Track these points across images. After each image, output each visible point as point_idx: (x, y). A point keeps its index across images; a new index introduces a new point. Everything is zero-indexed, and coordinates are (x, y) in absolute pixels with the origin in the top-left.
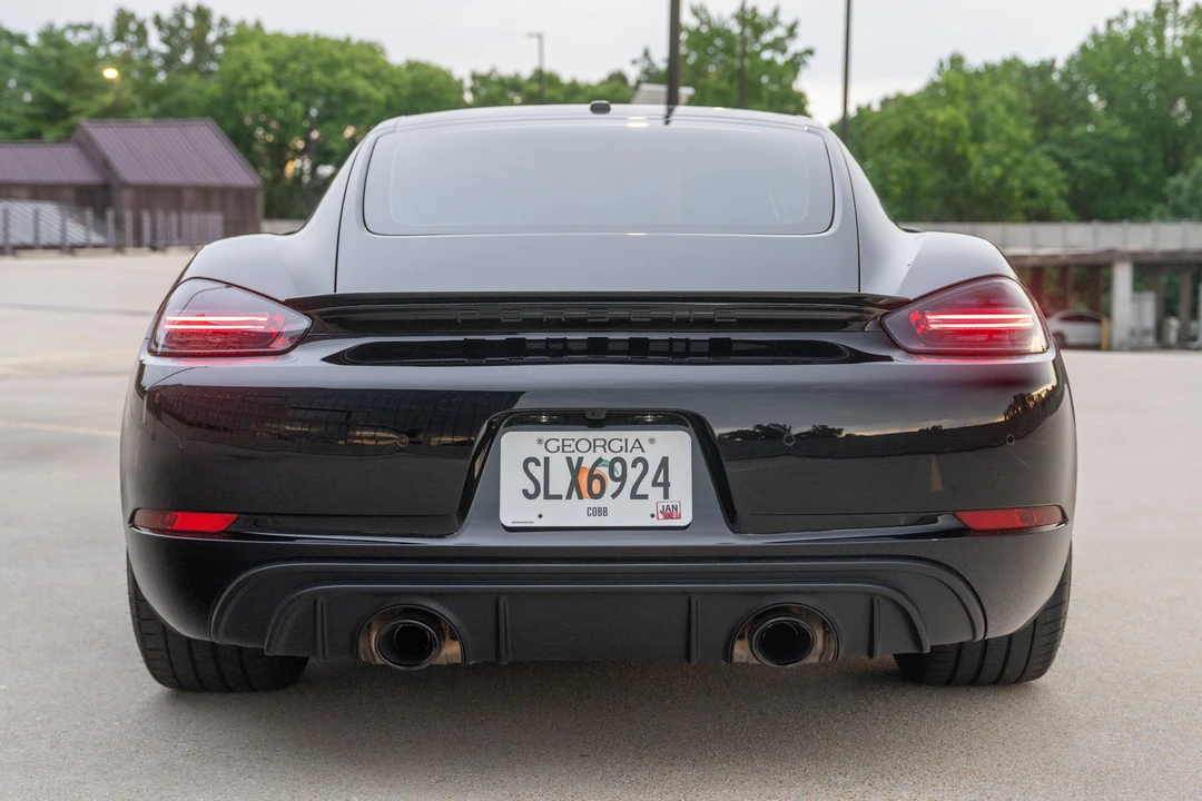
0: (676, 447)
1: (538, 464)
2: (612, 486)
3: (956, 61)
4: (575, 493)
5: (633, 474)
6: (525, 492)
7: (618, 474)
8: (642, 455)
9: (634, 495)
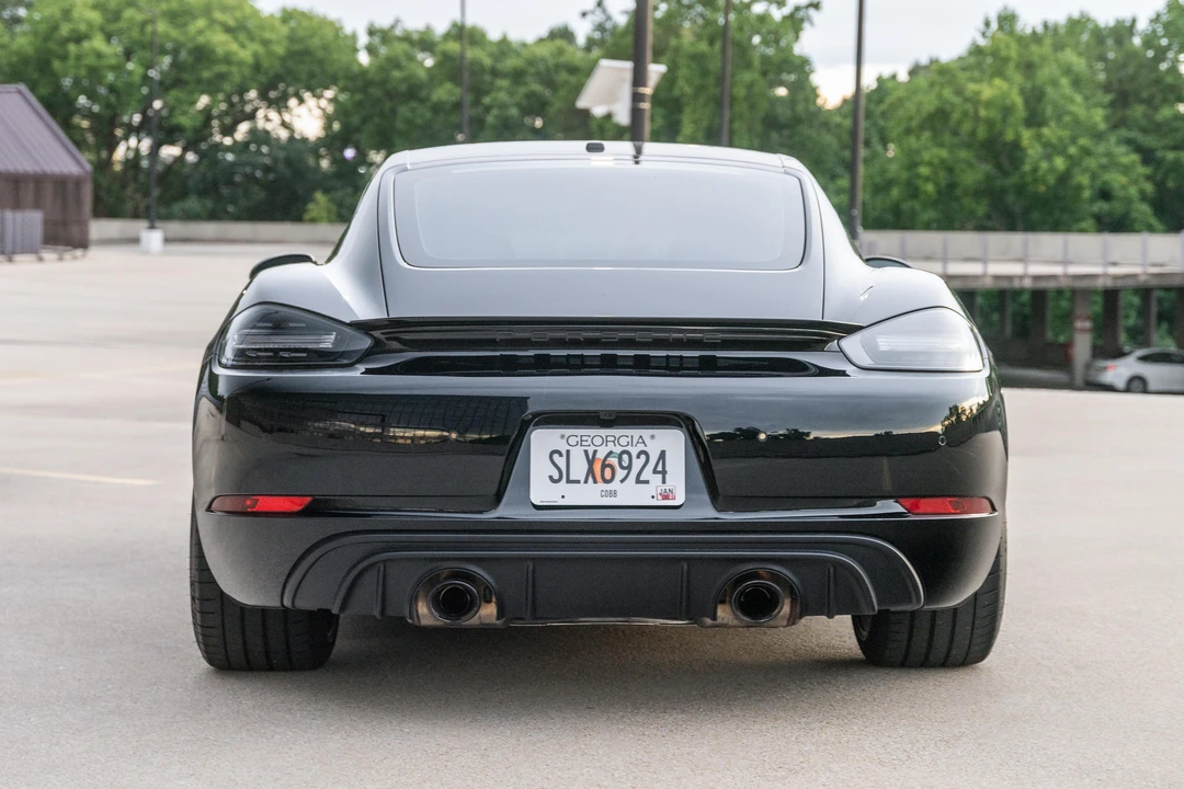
0: (672, 443)
1: (561, 455)
2: (621, 474)
3: (1007, 20)
4: (590, 479)
5: (637, 464)
6: (551, 477)
7: (625, 464)
8: (645, 449)
9: (638, 481)
